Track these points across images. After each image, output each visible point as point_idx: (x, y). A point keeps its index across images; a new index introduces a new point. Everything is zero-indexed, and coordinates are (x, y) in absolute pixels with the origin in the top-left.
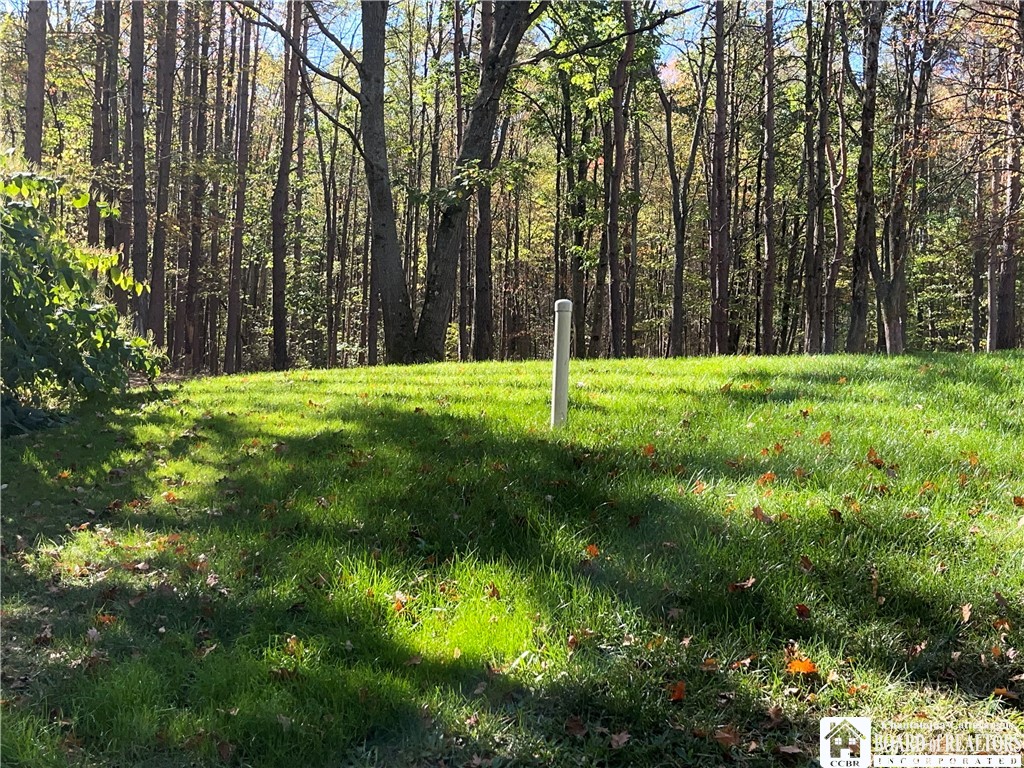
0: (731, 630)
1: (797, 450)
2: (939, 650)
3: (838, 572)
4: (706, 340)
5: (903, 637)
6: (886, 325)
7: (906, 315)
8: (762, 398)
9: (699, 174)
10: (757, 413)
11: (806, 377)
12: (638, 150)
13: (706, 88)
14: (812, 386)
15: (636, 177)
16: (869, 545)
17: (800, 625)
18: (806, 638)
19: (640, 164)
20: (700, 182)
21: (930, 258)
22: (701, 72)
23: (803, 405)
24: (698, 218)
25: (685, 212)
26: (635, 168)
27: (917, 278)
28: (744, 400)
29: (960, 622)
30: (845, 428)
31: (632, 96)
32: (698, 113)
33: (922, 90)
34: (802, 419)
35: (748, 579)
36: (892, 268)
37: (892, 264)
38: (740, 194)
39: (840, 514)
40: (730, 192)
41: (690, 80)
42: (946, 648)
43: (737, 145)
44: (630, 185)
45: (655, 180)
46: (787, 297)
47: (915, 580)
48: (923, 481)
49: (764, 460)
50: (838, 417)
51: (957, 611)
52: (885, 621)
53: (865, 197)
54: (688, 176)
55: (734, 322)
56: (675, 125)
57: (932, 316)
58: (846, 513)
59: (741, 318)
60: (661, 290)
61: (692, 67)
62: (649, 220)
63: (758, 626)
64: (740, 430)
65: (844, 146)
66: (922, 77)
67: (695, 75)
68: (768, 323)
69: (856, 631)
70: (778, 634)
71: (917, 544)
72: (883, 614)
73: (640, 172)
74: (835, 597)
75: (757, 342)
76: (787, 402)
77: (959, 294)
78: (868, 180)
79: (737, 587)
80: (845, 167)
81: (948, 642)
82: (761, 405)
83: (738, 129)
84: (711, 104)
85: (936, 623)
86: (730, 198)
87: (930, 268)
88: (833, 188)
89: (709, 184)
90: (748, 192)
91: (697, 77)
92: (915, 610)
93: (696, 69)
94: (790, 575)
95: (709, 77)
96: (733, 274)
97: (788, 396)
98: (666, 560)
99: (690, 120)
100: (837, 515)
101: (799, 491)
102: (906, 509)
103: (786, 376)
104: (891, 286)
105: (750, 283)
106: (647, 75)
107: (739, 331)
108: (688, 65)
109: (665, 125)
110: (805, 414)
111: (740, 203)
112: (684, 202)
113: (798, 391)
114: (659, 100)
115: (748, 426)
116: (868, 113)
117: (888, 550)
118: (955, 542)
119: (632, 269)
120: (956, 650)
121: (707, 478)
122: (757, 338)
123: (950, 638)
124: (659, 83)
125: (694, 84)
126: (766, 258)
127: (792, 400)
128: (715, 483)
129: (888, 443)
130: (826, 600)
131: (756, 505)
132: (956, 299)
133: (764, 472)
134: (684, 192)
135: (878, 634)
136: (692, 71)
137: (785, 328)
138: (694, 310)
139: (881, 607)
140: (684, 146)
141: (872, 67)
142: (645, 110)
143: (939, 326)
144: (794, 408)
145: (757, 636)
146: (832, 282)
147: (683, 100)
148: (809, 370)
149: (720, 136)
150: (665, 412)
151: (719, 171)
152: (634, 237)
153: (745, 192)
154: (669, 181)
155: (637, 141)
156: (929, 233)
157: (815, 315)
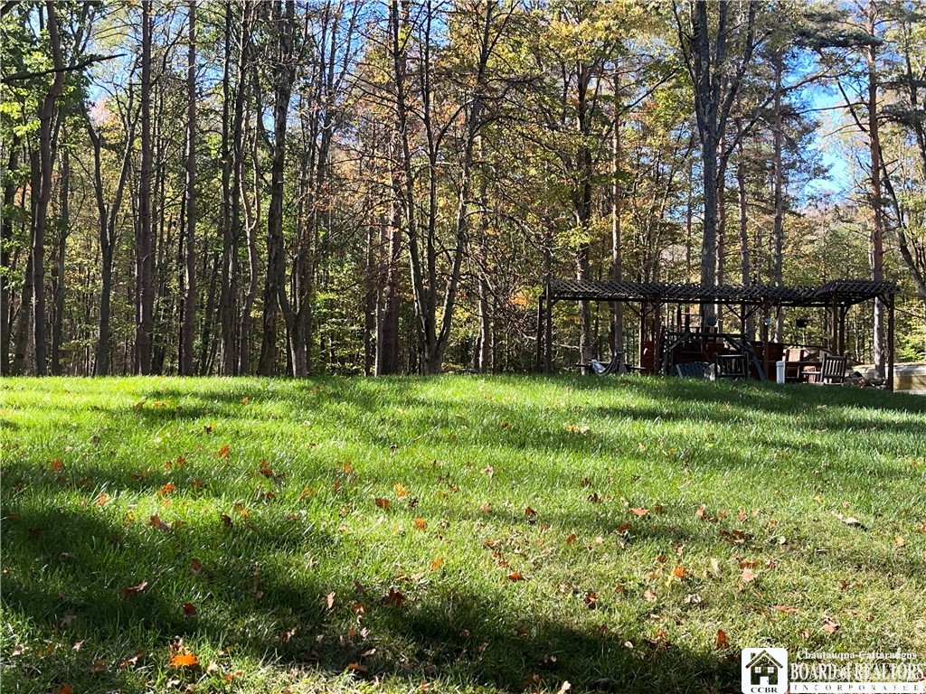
0: (121, 632)
1: (198, 463)
2: (306, 635)
3: (225, 572)
4: (132, 361)
5: (276, 626)
6: (293, 352)
7: (311, 343)
8: (171, 415)
9: (126, 205)
10: (165, 429)
11: (213, 396)
12: (67, 180)
13: (133, 130)
14: (218, 404)
15: (64, 204)
16: (253, 546)
17: (187, 623)
18: (190, 633)
19: (69, 193)
20: (127, 216)
21: (332, 296)
22: (129, 114)
23: (208, 422)
24: (125, 247)
25: (112, 240)
26: (63, 196)
27: (320, 312)
28: (154, 417)
29: (325, 609)
30: (243, 442)
31: (61, 127)
32: (126, 151)
33: (323, 152)
34: (205, 434)
35: (141, 583)
36: (298, 302)
37: (298, 299)
38: (165, 229)
39: (229, 519)
40: (155, 226)
41: (119, 121)
42: (312, 633)
43: (163, 184)
44: (58, 212)
45: (83, 210)
46: (208, 324)
47: (290, 574)
48: (304, 487)
49: (167, 472)
50: (238, 432)
51: (323, 599)
52: (262, 613)
53: (275, 239)
54: (116, 208)
55: (158, 344)
56: (104, 160)
57: (332, 345)
58: (236, 517)
59: (165, 341)
60: (88, 312)
61: (120, 109)
62: (78, 246)
63: (147, 626)
64: (148, 445)
65: (257, 194)
66: (323, 141)
67: (123, 116)
68: (188, 345)
69: (236, 623)
70: (165, 632)
71: (295, 543)
72: (260, 607)
73: (69, 201)
74: (220, 595)
75: (180, 364)
76: (193, 419)
77: (354, 328)
78: (277, 225)
79: (130, 591)
80: (258, 212)
81: (314, 627)
82: (170, 422)
83: (164, 169)
84: (137, 144)
85: (305, 611)
86: (155, 231)
87: (330, 304)
88: (248, 230)
89: (135, 217)
90: (173, 227)
91: (126, 119)
92: (288, 600)
93: (124, 111)
94: (181, 576)
95: (137, 119)
96: (158, 300)
97: (195, 414)
98: (63, 570)
99: (118, 157)
100: (227, 520)
101: (195, 500)
102: (287, 512)
103: (195, 395)
104: (298, 318)
105: (175, 309)
106: (77, 111)
107: (163, 353)
108: (117, 107)
109: (93, 159)
110: (209, 430)
111: (165, 237)
112: (111, 232)
113: (205, 409)
114: (88, 135)
115: (155, 441)
116: (278, 167)
117: (269, 549)
118: (325, 539)
119: (59, 292)
120: (321, 633)
121: (109, 490)
122: (180, 360)
123: (316, 624)
124: (88, 119)
125: (122, 124)
126: (188, 288)
127: (198, 417)
128: (118, 494)
129: (278, 455)
130: (211, 597)
131: (154, 514)
132: (352, 331)
133: (165, 484)
134: (112, 222)
135: (254, 625)
136: (121, 113)
137: (205, 351)
138: (120, 332)
139: (259, 600)
140: (112, 180)
141: (281, 127)
142: (74, 143)
143: (338, 353)
144: (199, 424)
145: (146, 636)
146: (247, 312)
147: (112, 138)
148: (217, 390)
149: (146, 174)
150: (77, 428)
151: (144, 206)
152: (62, 262)
153: (170, 227)
154: (97, 212)
155: (66, 171)
156: (331, 274)
157: (230, 341)
